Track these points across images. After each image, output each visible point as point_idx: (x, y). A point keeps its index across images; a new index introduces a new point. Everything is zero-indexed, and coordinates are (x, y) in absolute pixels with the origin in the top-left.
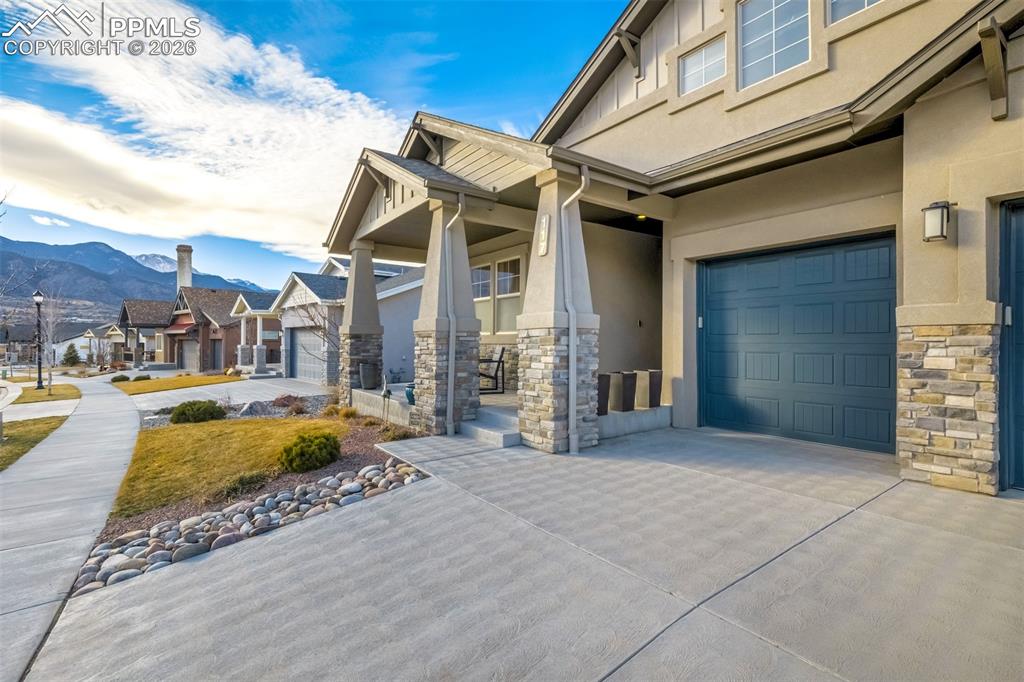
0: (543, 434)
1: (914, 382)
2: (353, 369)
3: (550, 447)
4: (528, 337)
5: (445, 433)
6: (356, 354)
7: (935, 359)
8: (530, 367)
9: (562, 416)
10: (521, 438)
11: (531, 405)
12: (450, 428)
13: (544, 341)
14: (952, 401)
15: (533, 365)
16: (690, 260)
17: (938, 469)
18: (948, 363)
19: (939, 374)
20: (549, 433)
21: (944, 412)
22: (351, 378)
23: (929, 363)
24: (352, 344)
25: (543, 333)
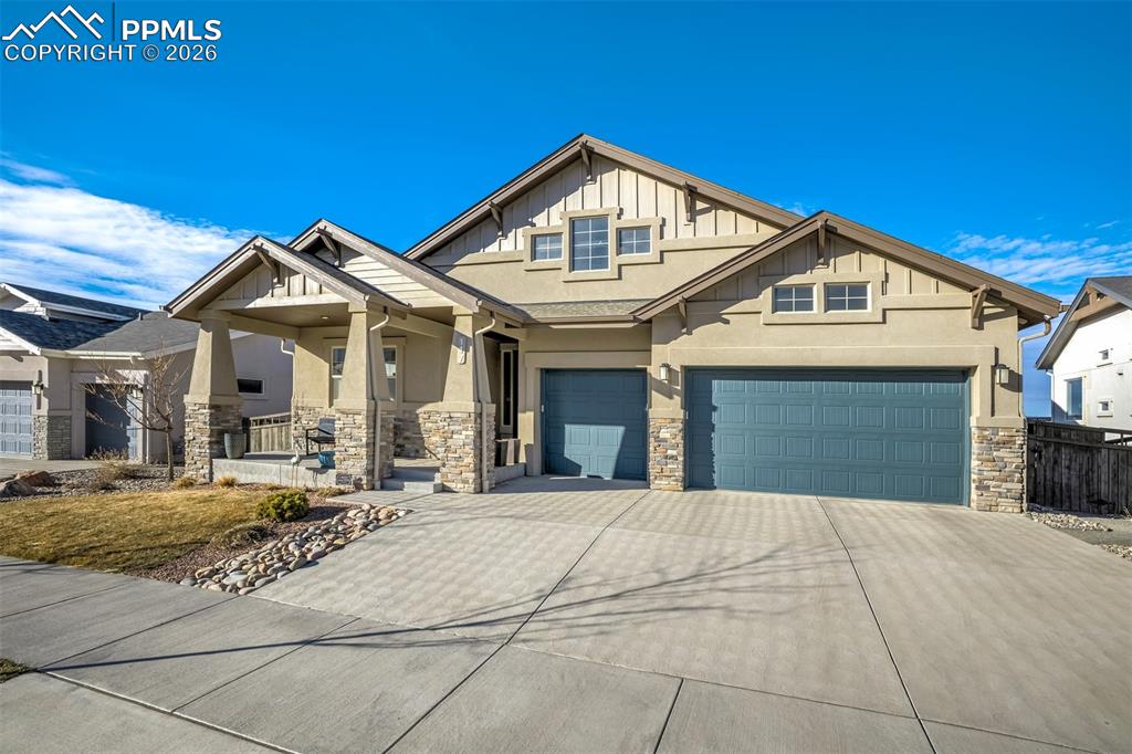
0: (465, 482)
1: (656, 444)
2: (213, 439)
3: (471, 490)
4: (450, 417)
5: (373, 489)
6: (218, 424)
7: (664, 434)
8: (451, 438)
9: (478, 470)
10: (443, 486)
11: (454, 463)
12: (378, 484)
13: (464, 421)
14: (669, 452)
15: (455, 436)
16: (537, 369)
17: (664, 482)
18: (668, 436)
19: (665, 440)
20: (471, 481)
21: (666, 457)
22: (210, 448)
23: (662, 435)
24: (211, 415)
25: (465, 416)
